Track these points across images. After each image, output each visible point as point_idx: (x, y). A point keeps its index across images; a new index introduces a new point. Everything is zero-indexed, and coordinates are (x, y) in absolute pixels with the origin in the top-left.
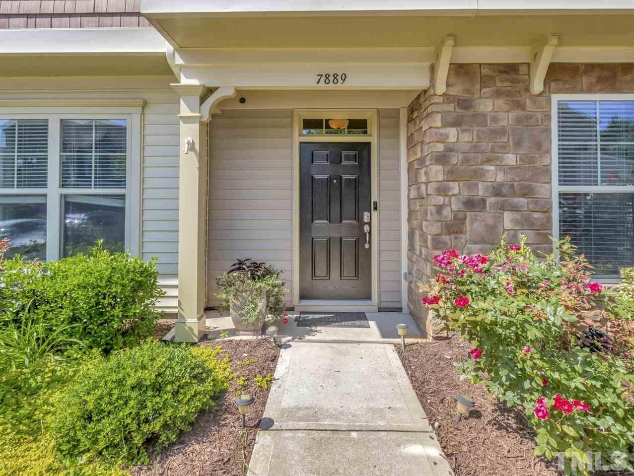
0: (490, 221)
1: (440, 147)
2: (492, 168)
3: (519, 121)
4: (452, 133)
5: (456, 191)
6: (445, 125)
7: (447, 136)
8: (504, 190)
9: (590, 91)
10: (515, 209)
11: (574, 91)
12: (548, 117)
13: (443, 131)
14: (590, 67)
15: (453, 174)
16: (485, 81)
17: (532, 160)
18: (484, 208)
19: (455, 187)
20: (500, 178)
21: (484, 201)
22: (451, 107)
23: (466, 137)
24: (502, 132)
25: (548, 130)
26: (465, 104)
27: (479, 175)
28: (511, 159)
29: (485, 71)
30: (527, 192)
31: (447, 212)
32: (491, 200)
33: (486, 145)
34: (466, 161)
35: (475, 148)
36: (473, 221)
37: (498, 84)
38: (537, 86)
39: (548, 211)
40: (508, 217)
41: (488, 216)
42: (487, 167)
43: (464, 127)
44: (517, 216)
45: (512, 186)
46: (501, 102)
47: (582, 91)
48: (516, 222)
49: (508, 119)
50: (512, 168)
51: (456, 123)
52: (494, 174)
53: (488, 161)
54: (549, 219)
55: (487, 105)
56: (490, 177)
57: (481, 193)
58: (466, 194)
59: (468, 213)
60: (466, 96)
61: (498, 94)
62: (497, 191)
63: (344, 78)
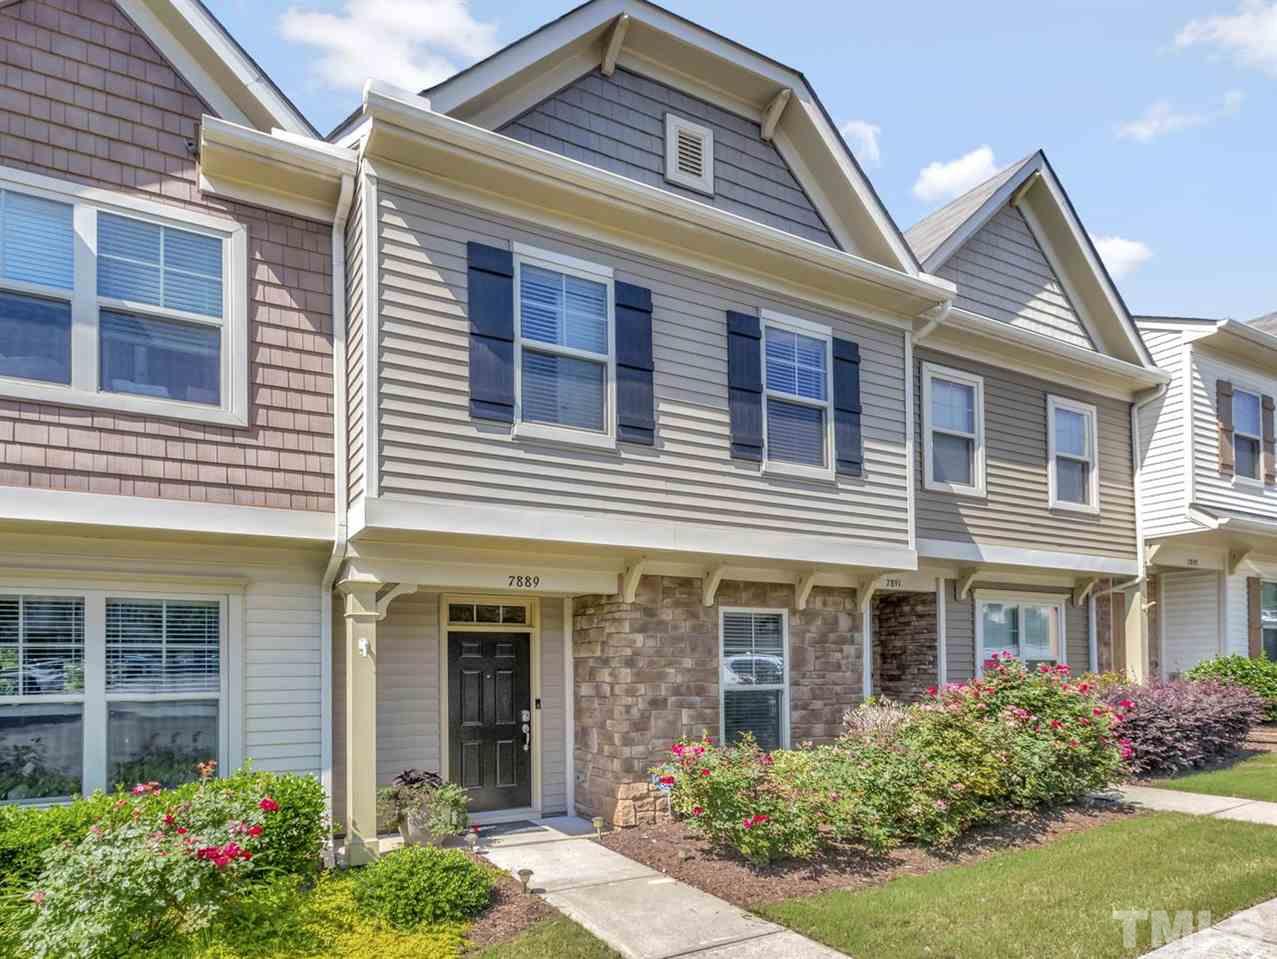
0: (671, 718)
1: (628, 652)
2: (672, 671)
3: (694, 628)
4: (639, 638)
6: (634, 630)
7: (635, 642)
8: (683, 689)
9: (747, 605)
10: (691, 706)
11: (735, 604)
12: (716, 625)
13: (631, 636)
14: (749, 585)
15: (640, 677)
16: (667, 592)
17: (704, 663)
18: (666, 706)
19: (642, 689)
20: (679, 679)
21: (666, 700)
22: (637, 615)
23: (651, 643)
24: (681, 639)
25: (717, 638)
26: (649, 612)
27: (661, 676)
28: (688, 663)
29: (666, 583)
30: (701, 691)
31: (635, 711)
32: (672, 700)
33: (668, 650)
34: (651, 664)
35: (659, 653)
36: (656, 718)
37: (678, 596)
38: (709, 600)
39: (715, 707)
40: (685, 712)
41: (668, 713)
42: (668, 670)
43: (650, 634)
44: (692, 712)
45: (688, 687)
46: (679, 611)
47: (741, 605)
48: (691, 717)
49: (685, 627)
50: (689, 670)
51: (643, 629)
52: (674, 676)
53: (670, 664)
54: (717, 714)
55: (667, 615)
56: (671, 679)
57: (663, 693)
58: (650, 695)
59: (653, 712)
60: (650, 606)
61: (677, 604)
62: (676, 691)
63: (537, 581)
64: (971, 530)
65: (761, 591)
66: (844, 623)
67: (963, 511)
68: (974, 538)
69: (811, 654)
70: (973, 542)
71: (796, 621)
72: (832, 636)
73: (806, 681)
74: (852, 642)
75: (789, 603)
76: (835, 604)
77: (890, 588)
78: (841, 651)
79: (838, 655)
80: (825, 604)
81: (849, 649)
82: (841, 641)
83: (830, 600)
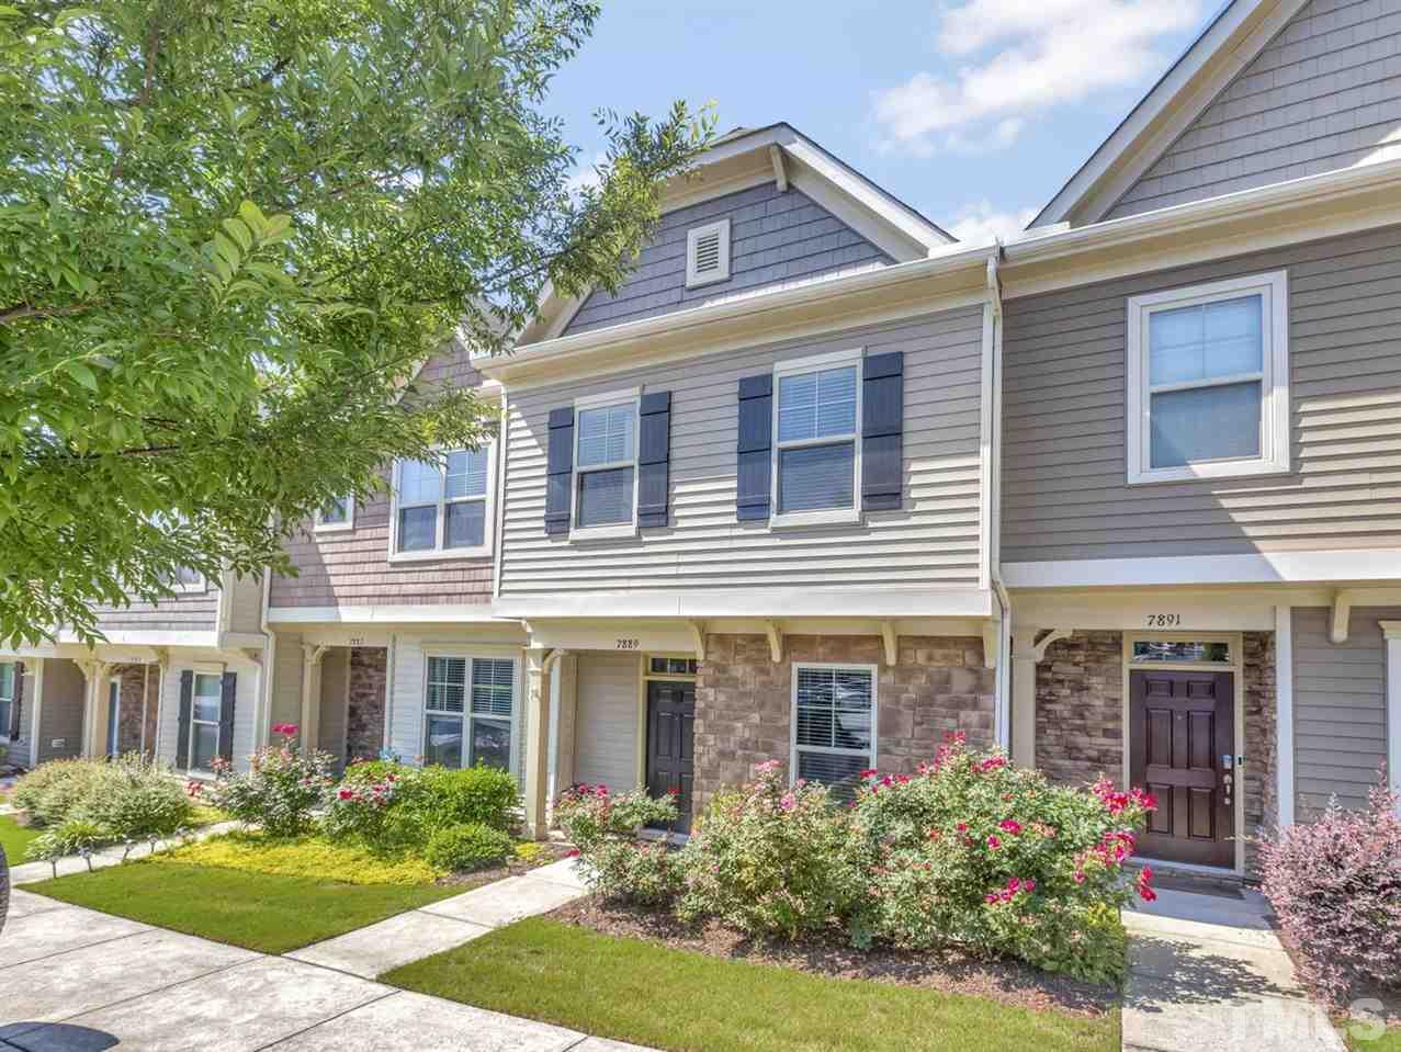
2: (741, 725)
3: (763, 684)
5: (712, 742)
8: (750, 744)
9: (825, 660)
11: (811, 659)
12: (789, 681)
14: (826, 639)
16: (738, 650)
17: (773, 720)
18: (734, 758)
20: (747, 734)
21: (733, 753)
23: (722, 698)
24: (750, 694)
26: (721, 668)
27: (730, 730)
28: (756, 719)
29: (738, 641)
31: (704, 761)
32: (740, 752)
33: (737, 705)
34: (721, 717)
35: (728, 707)
36: (725, 769)
37: (748, 652)
42: (736, 724)
43: (721, 689)
45: (756, 742)
46: (749, 668)
47: (817, 661)
49: (754, 683)
50: (757, 726)
51: (714, 686)
52: (742, 731)
53: (738, 719)
55: (738, 671)
56: (739, 732)
57: (732, 746)
58: (720, 747)
59: (722, 763)
60: (723, 662)
61: (747, 660)
62: (743, 745)
63: (637, 642)
64: (1250, 531)
65: (843, 644)
66: (962, 683)
67: (1226, 503)
68: (1259, 544)
69: (907, 719)
70: (1257, 551)
71: (889, 678)
72: (940, 698)
73: (899, 751)
74: (975, 705)
75: (878, 657)
76: (945, 657)
77: (1155, 626)
78: (956, 716)
79: (951, 723)
80: (930, 658)
81: (971, 717)
82: (957, 705)
83: (938, 653)
